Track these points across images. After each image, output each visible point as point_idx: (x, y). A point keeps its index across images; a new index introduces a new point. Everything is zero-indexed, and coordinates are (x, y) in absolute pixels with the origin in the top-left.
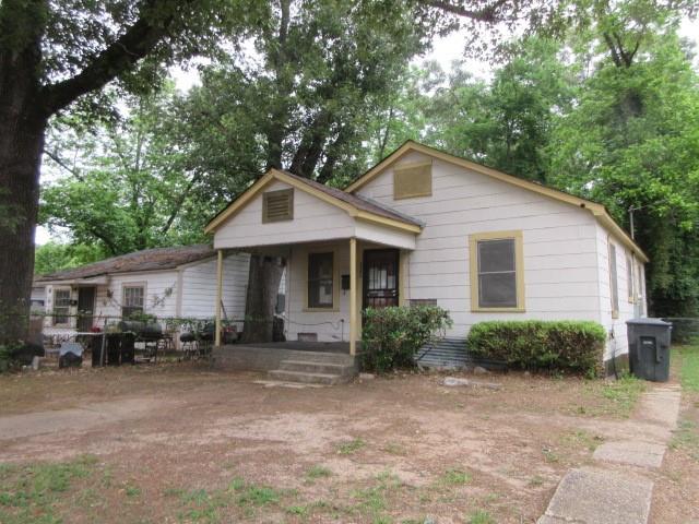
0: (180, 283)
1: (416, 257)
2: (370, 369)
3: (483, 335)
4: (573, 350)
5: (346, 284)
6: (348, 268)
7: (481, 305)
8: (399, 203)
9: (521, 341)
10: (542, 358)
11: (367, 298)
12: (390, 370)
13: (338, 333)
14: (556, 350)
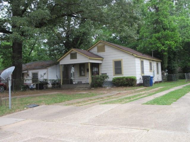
0: (48, 71)
1: (103, 65)
2: (93, 87)
3: (115, 80)
4: (130, 82)
5: (88, 71)
6: (88, 67)
7: (115, 74)
8: (98, 53)
9: (121, 80)
10: (125, 83)
11: (93, 73)
12: (97, 87)
13: (87, 81)
14: (127, 82)
